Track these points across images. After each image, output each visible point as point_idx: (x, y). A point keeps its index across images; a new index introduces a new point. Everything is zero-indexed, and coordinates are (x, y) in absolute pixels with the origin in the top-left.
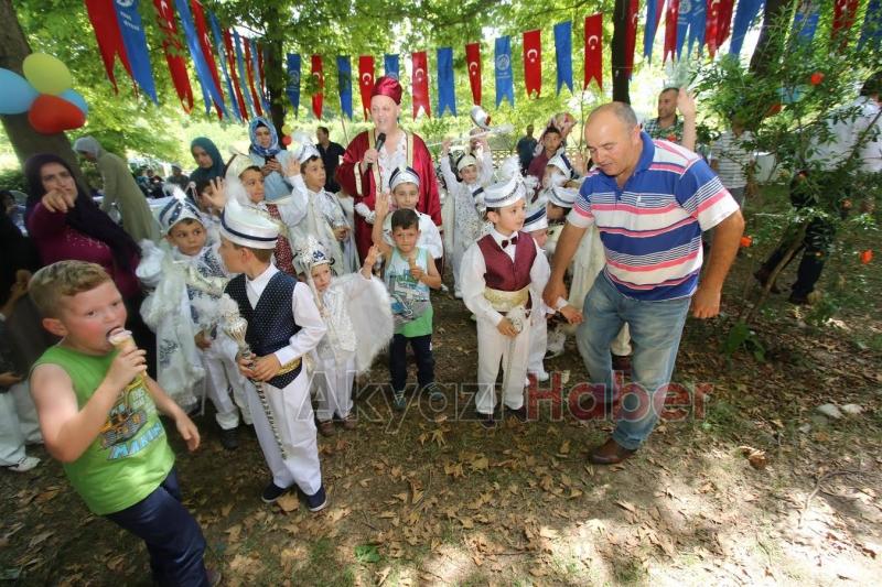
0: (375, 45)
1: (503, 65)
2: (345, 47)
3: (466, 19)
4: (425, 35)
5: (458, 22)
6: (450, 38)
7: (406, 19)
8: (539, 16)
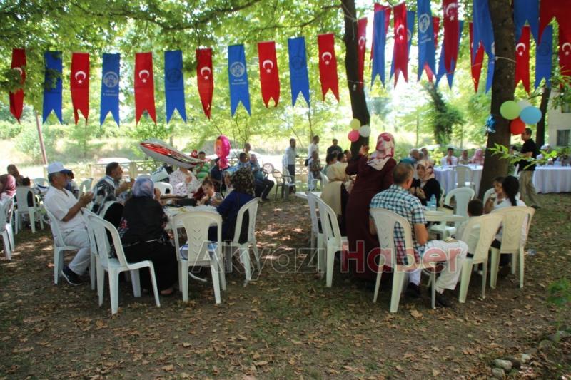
0: (90, 44)
1: (238, 72)
2: (55, 42)
3: (199, 25)
4: (151, 36)
5: (189, 27)
6: (179, 42)
7: (131, 21)
8: (265, 31)
